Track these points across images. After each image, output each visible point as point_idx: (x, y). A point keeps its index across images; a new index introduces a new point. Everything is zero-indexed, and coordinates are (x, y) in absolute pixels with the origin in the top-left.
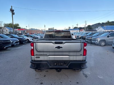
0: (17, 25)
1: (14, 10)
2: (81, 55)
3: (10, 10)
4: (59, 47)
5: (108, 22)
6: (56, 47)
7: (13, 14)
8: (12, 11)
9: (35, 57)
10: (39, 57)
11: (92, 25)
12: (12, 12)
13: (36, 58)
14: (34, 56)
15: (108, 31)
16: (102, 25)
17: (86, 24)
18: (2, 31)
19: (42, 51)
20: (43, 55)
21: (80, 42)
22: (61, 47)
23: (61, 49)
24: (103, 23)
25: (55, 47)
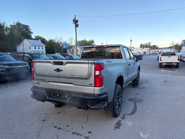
0: (92, 42)
1: (77, 21)
2: (90, 85)
3: (74, 21)
7: (77, 26)
8: (76, 22)
9: (35, 82)
10: (39, 83)
12: (75, 24)
14: (34, 80)
18: (72, 51)
21: (88, 63)
22: (61, 70)
23: (61, 73)
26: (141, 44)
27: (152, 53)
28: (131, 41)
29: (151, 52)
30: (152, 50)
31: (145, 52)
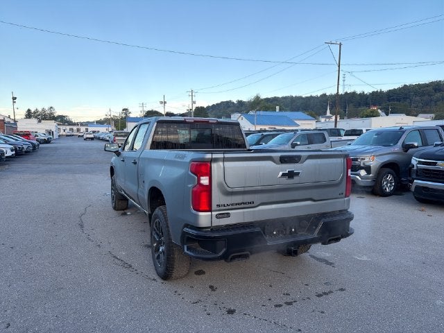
2: (340, 196)
4: (291, 175)
5: (257, 98)
6: (284, 175)
9: (214, 214)
11: (208, 107)
13: (218, 217)
14: (210, 210)
15: (263, 127)
16: (238, 107)
17: (194, 102)
19: (242, 189)
20: (242, 206)
22: (298, 174)
23: (296, 179)
24: (241, 101)
25: (281, 173)
26: (29, 110)
27: (64, 133)
28: (14, 98)
29: (62, 132)
30: (64, 127)
31: (50, 133)
